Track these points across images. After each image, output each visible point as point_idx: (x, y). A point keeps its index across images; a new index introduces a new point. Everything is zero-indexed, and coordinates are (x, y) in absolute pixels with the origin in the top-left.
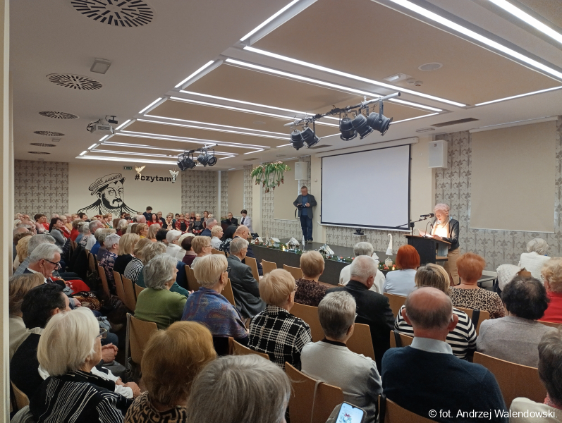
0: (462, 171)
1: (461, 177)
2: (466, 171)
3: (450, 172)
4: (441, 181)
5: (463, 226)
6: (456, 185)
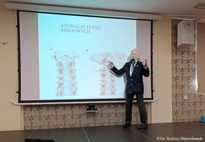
0: (190, 51)
1: (190, 56)
2: (193, 51)
3: (181, 51)
4: (174, 57)
5: (192, 93)
6: (185, 62)
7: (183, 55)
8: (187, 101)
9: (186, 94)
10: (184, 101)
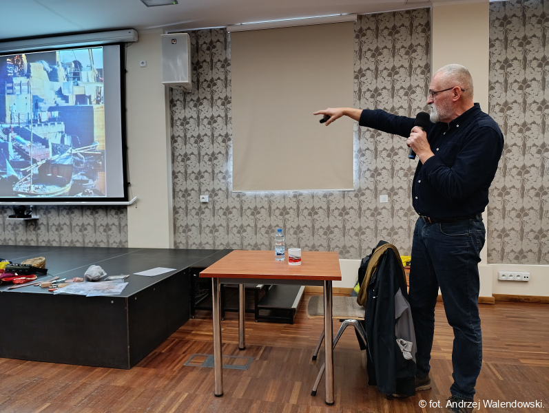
0: (215, 97)
1: (215, 108)
2: (223, 96)
3: (195, 99)
4: (180, 113)
5: (220, 189)
6: (206, 121)
7: (201, 107)
8: (210, 206)
9: (207, 190)
10: (203, 206)
